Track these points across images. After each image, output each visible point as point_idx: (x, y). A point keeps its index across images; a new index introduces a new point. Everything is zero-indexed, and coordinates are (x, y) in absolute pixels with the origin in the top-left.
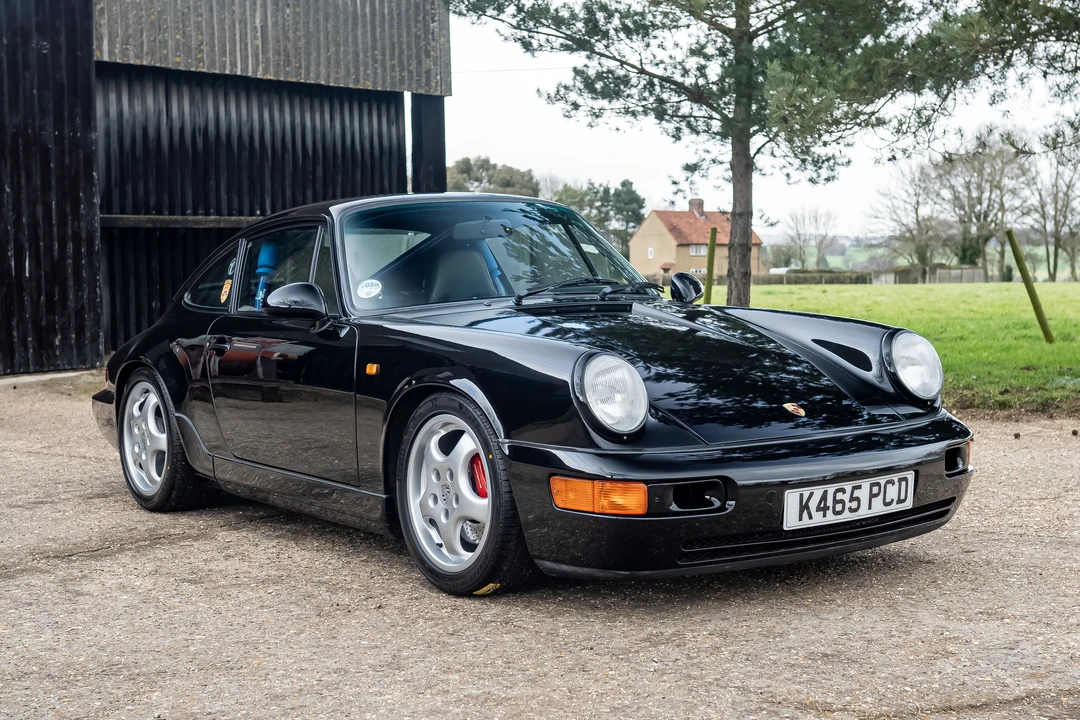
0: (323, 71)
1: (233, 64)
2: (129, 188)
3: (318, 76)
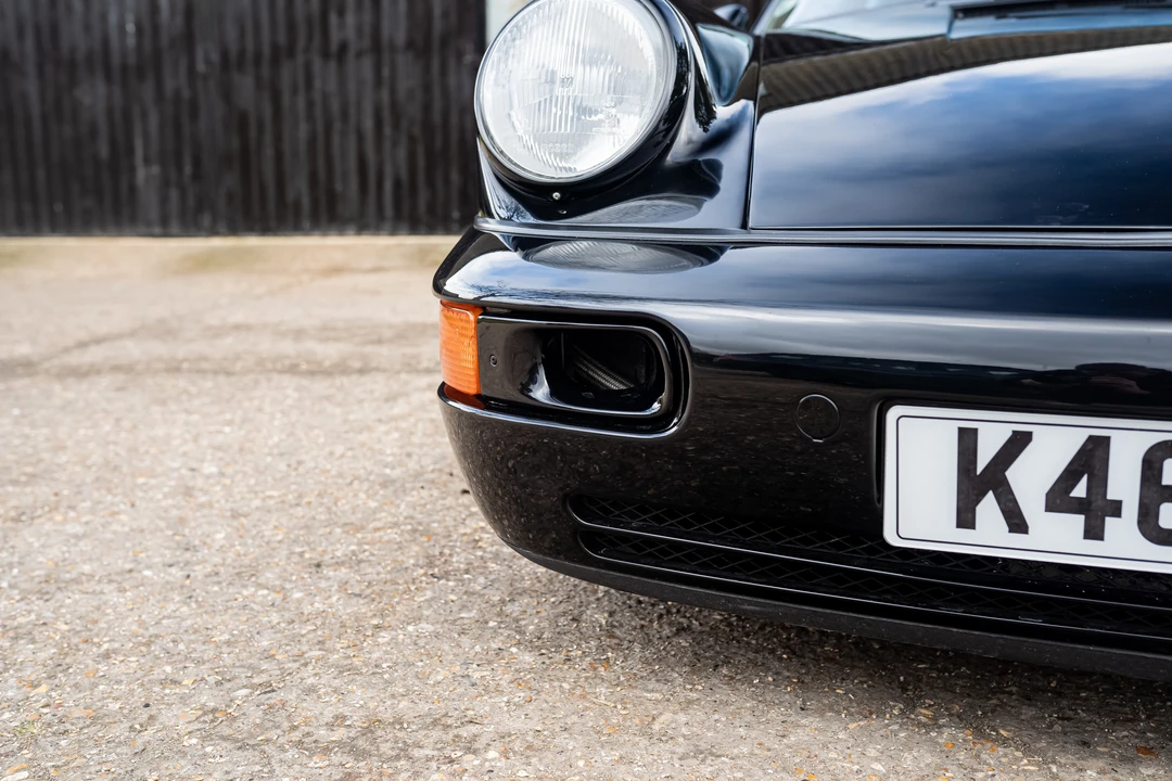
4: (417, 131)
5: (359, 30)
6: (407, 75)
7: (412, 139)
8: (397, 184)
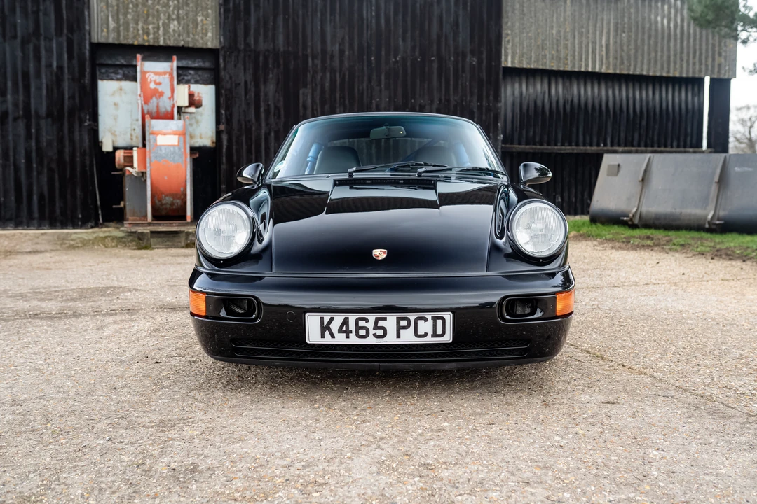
0: (645, 67)
1: (587, 65)
2: (524, 132)
3: (642, 70)
4: (54, 166)
5: (16, 105)
6: (47, 133)
7: (51, 170)
8: (41, 197)
